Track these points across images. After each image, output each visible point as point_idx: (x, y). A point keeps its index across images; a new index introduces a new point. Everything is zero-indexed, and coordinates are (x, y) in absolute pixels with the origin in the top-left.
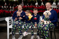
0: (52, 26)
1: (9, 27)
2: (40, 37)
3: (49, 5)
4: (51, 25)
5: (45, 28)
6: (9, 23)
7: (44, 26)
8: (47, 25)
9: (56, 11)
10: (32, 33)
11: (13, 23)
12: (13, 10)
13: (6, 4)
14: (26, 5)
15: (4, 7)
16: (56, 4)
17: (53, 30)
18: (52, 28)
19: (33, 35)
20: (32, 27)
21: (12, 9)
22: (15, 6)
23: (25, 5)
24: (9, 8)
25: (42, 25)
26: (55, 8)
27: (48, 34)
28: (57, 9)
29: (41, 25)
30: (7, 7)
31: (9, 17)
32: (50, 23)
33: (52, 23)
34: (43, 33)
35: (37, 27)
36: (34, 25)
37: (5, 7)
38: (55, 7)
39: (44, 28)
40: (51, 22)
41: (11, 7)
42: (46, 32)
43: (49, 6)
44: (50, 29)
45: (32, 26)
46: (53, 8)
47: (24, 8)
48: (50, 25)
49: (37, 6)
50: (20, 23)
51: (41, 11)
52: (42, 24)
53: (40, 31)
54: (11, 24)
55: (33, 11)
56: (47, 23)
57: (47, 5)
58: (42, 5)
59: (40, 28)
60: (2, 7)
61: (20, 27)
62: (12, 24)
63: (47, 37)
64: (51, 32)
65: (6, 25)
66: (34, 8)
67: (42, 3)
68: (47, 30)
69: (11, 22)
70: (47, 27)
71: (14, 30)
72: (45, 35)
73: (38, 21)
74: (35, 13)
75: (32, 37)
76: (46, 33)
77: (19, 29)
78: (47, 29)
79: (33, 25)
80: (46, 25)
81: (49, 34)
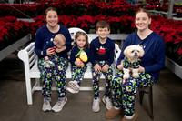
4: (144, 78)
5: (127, 88)
6: (30, 63)
8: (133, 79)
10: (95, 91)
20: (95, 78)
35: (106, 76)
42: (128, 97)
43: (145, 22)
45: (97, 76)
52: (121, 74)
53: (116, 92)
57: (139, 19)
61: (61, 78)
63: (128, 108)
70: (131, 85)
76: (128, 100)
78: (132, 91)
79: (99, 72)
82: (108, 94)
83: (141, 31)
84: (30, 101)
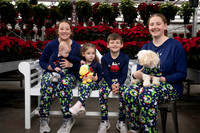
0: (167, 92)
1: (31, 91)
2: (128, 128)
3: (158, 24)
4: (164, 88)
5: (145, 99)
6: (32, 79)
7: (141, 90)
8: (151, 88)
9: (184, 43)
10: (103, 112)
11: (43, 79)
12: (42, 39)
13: (20, 17)
14: (87, 21)
15: (13, 26)
16: (182, 21)
17: (170, 106)
18: (167, 100)
19: (105, 118)
20: (102, 95)
21: (40, 33)
22: (48, 26)
23: (81, 22)
24: (29, 32)
25: (137, 89)
26: (182, 35)
27: (154, 117)
28: (185, 37)
29: (132, 87)
30: (24, 27)
31: (31, 61)
32: (161, 82)
33: (167, 82)
34: (138, 114)
35: (120, 94)
36: (110, 87)
37: (17, 26)
38: (182, 30)
39: (142, 97)
40: (164, 79)
41: (35, 28)
42: (147, 111)
43: (159, 27)
44: (161, 101)
45: (104, 92)
46: (175, 35)
47: (80, 32)
48: (160, 88)
49: (120, 27)
50: (64, 81)
51: (134, 43)
52: (135, 86)
54: (36, 83)
55: (107, 41)
56: (151, 81)
58: (139, 24)
59: (130, 97)
60: (9, 27)
61: (66, 94)
62: (39, 84)
63: (149, 126)
64: (164, 112)
65: (22, 85)
66: (109, 32)
67: (139, 16)
68: (151, 106)
69: (37, 77)
70: (150, 95)
71: (45, 103)
72: (144, 122)
73: (122, 74)
74: (115, 50)
75: (104, 126)
76: (147, 115)
77: (63, 98)
78: (153, 103)
79: (108, 89)
80: (148, 88)
81: (159, 118)
82: (122, 118)
83: (156, 37)
84: (28, 125)
